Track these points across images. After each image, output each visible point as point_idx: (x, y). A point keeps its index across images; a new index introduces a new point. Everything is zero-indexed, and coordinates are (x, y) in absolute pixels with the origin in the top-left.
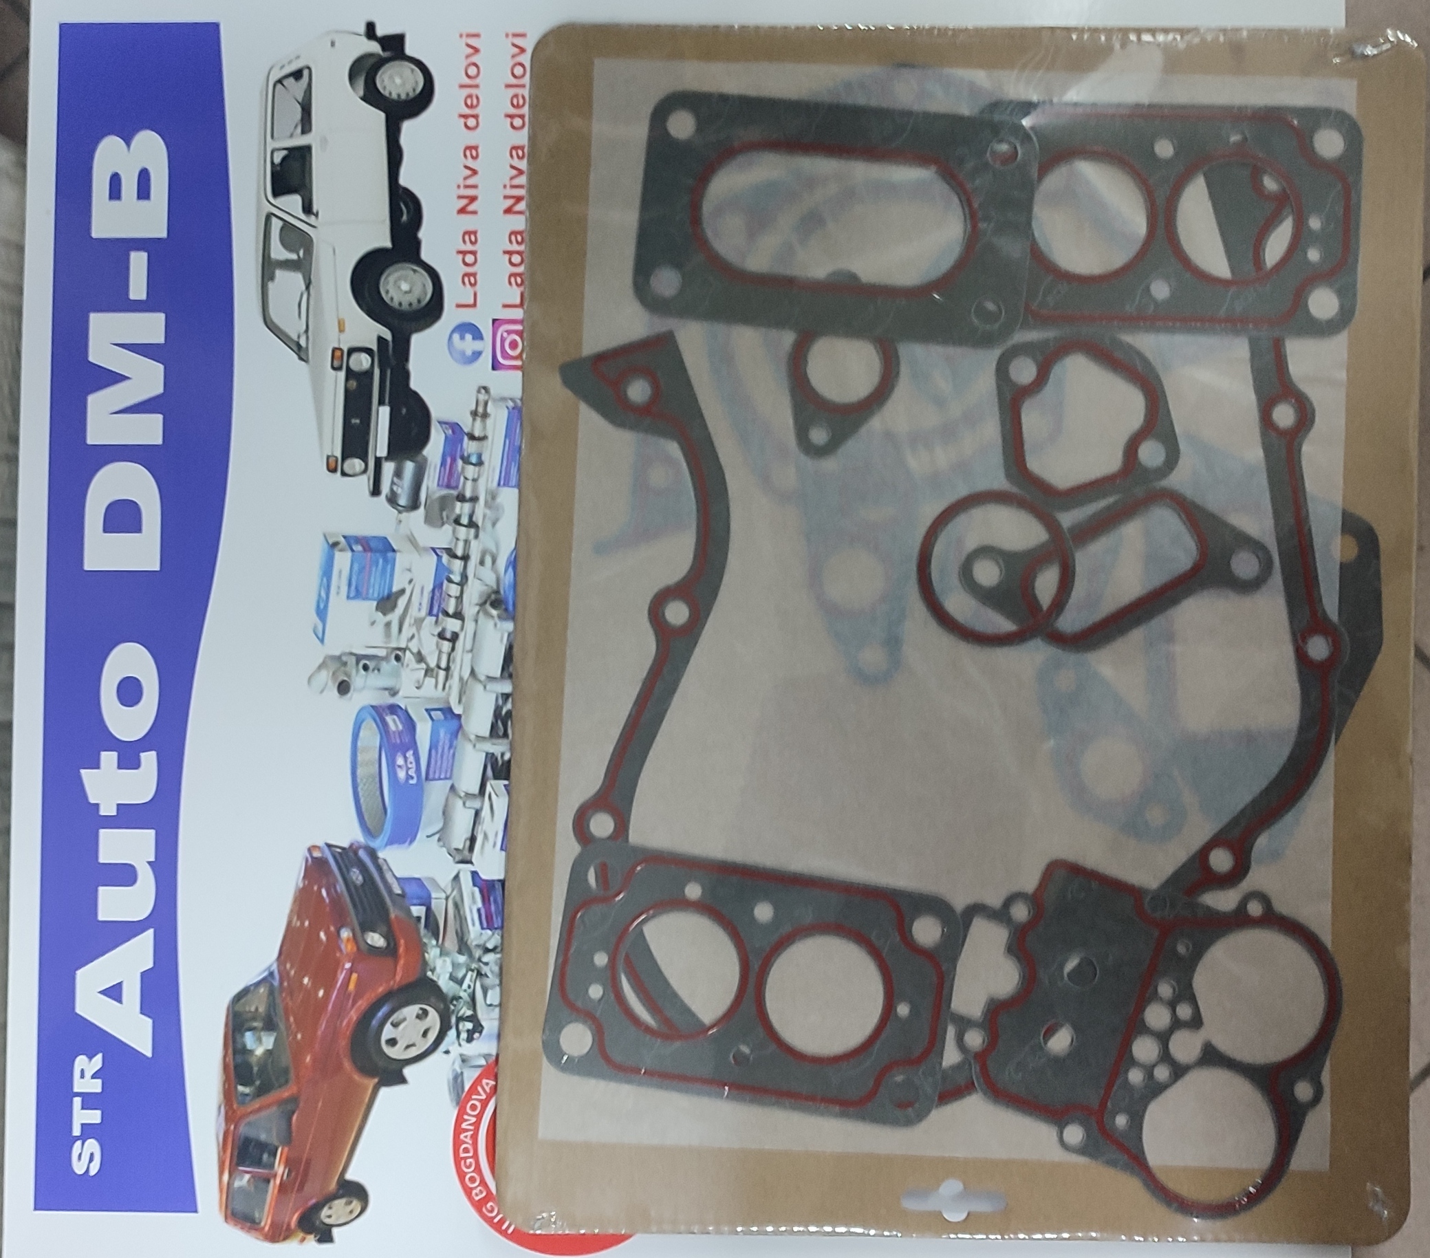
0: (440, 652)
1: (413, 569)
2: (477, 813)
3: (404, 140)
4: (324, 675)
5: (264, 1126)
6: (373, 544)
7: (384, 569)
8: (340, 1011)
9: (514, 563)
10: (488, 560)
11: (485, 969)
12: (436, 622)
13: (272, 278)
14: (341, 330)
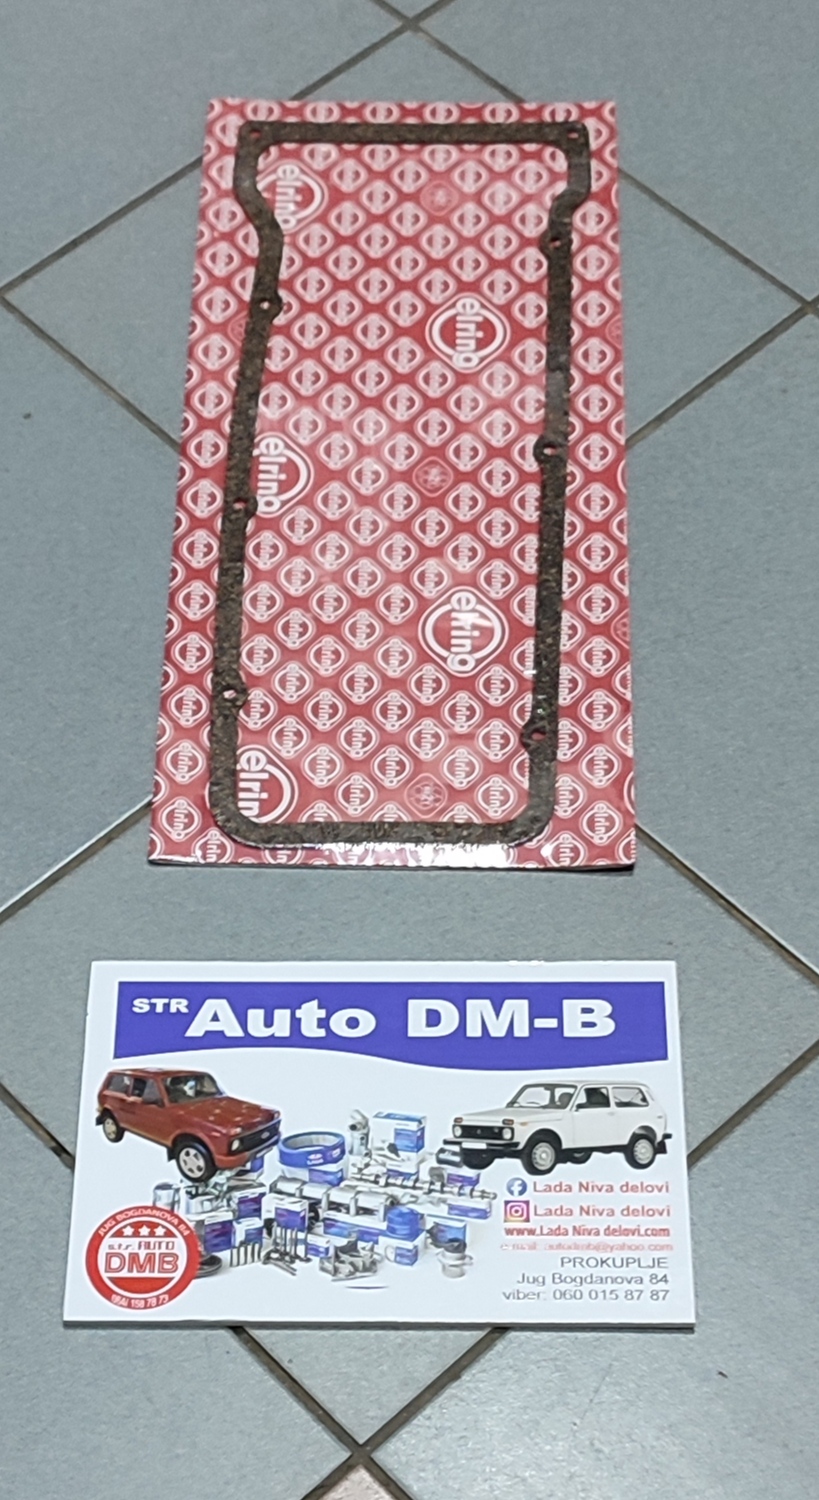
0: (369, 1175)
1: (408, 1163)
2: (292, 1195)
3: (615, 1155)
4: (359, 1118)
5: (152, 1091)
6: (420, 1142)
7: (408, 1147)
8: (202, 1128)
9: (412, 1212)
10: (413, 1199)
11: (220, 1200)
12: (384, 1174)
13: (547, 1089)
14: (523, 1124)
